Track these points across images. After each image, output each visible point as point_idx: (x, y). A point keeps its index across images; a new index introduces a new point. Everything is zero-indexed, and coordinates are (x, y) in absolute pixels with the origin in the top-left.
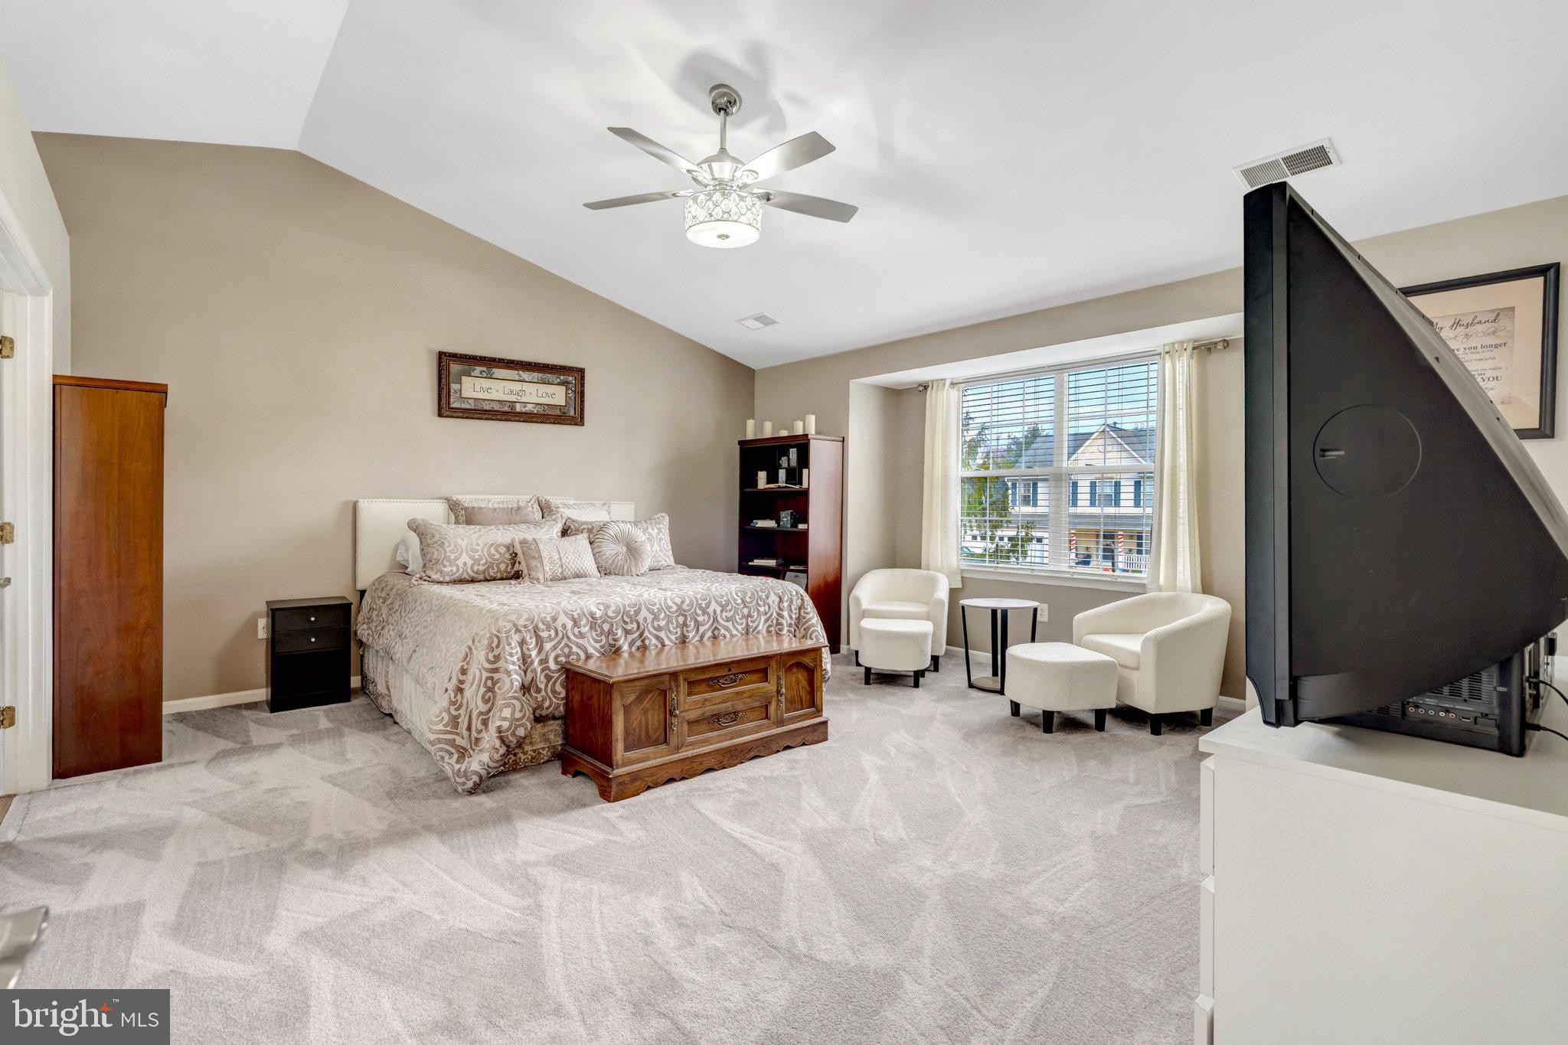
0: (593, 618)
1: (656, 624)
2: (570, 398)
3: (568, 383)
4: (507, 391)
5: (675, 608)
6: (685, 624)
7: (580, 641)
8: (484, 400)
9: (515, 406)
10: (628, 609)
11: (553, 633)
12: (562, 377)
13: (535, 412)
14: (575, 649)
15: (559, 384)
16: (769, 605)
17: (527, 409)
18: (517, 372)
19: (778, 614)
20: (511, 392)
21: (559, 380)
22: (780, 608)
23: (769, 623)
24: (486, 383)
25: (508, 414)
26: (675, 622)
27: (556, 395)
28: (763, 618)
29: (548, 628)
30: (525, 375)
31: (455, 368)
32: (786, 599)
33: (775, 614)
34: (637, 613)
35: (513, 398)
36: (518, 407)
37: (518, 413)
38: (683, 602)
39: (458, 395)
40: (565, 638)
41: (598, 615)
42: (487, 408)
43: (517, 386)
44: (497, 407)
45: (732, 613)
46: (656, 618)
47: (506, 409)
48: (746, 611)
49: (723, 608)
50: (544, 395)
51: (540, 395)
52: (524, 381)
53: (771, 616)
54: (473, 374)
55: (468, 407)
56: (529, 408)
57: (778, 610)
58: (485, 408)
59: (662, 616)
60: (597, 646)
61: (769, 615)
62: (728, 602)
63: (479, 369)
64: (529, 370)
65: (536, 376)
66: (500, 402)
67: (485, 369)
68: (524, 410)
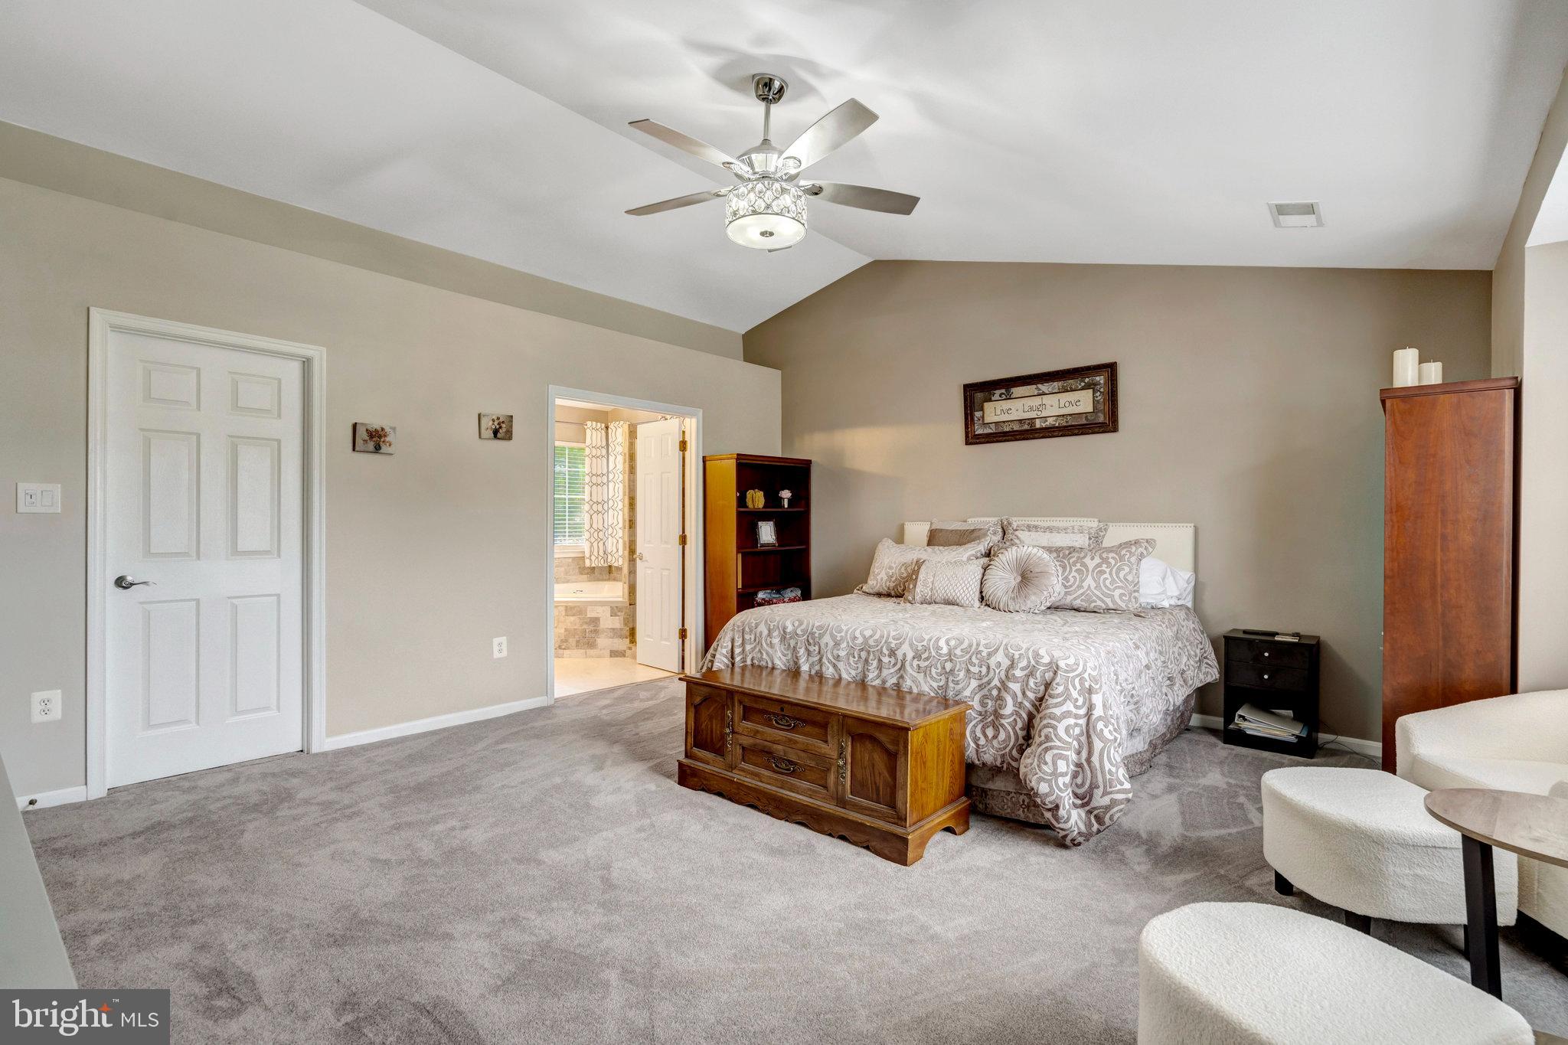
0: (784, 632)
1: (835, 652)
2: (1098, 401)
3: (1095, 384)
4: (1026, 409)
5: (860, 640)
6: (866, 661)
7: (770, 650)
8: (1004, 422)
9: (1034, 423)
10: (815, 630)
11: (753, 637)
12: (1087, 380)
13: (1057, 425)
14: (765, 656)
15: (1083, 389)
16: (988, 668)
17: (1047, 423)
18: (1035, 386)
19: (1002, 682)
20: (1031, 409)
21: (1083, 384)
22: (1007, 676)
23: (985, 691)
24: (1006, 405)
25: (1027, 432)
26: (856, 656)
27: (1081, 402)
28: (974, 684)
29: (751, 631)
30: (1045, 387)
31: (979, 396)
32: (1021, 665)
33: (996, 682)
34: (821, 636)
35: (1033, 415)
36: (1038, 424)
37: (1037, 429)
38: (871, 636)
39: (981, 422)
40: (760, 645)
41: (788, 630)
42: (1007, 429)
43: (1037, 401)
44: (1016, 427)
45: (926, 663)
46: (837, 644)
47: (1026, 427)
48: (948, 666)
49: (917, 656)
50: (1067, 405)
51: (1062, 405)
52: (1044, 394)
53: (989, 683)
54: (993, 398)
55: (990, 431)
56: (1050, 422)
57: (1003, 677)
58: (1005, 430)
59: (844, 645)
60: (784, 659)
61: (985, 680)
62: (926, 649)
63: (998, 392)
64: (1047, 381)
65: (1056, 385)
66: (1020, 421)
67: (1003, 391)
68: (1044, 425)
